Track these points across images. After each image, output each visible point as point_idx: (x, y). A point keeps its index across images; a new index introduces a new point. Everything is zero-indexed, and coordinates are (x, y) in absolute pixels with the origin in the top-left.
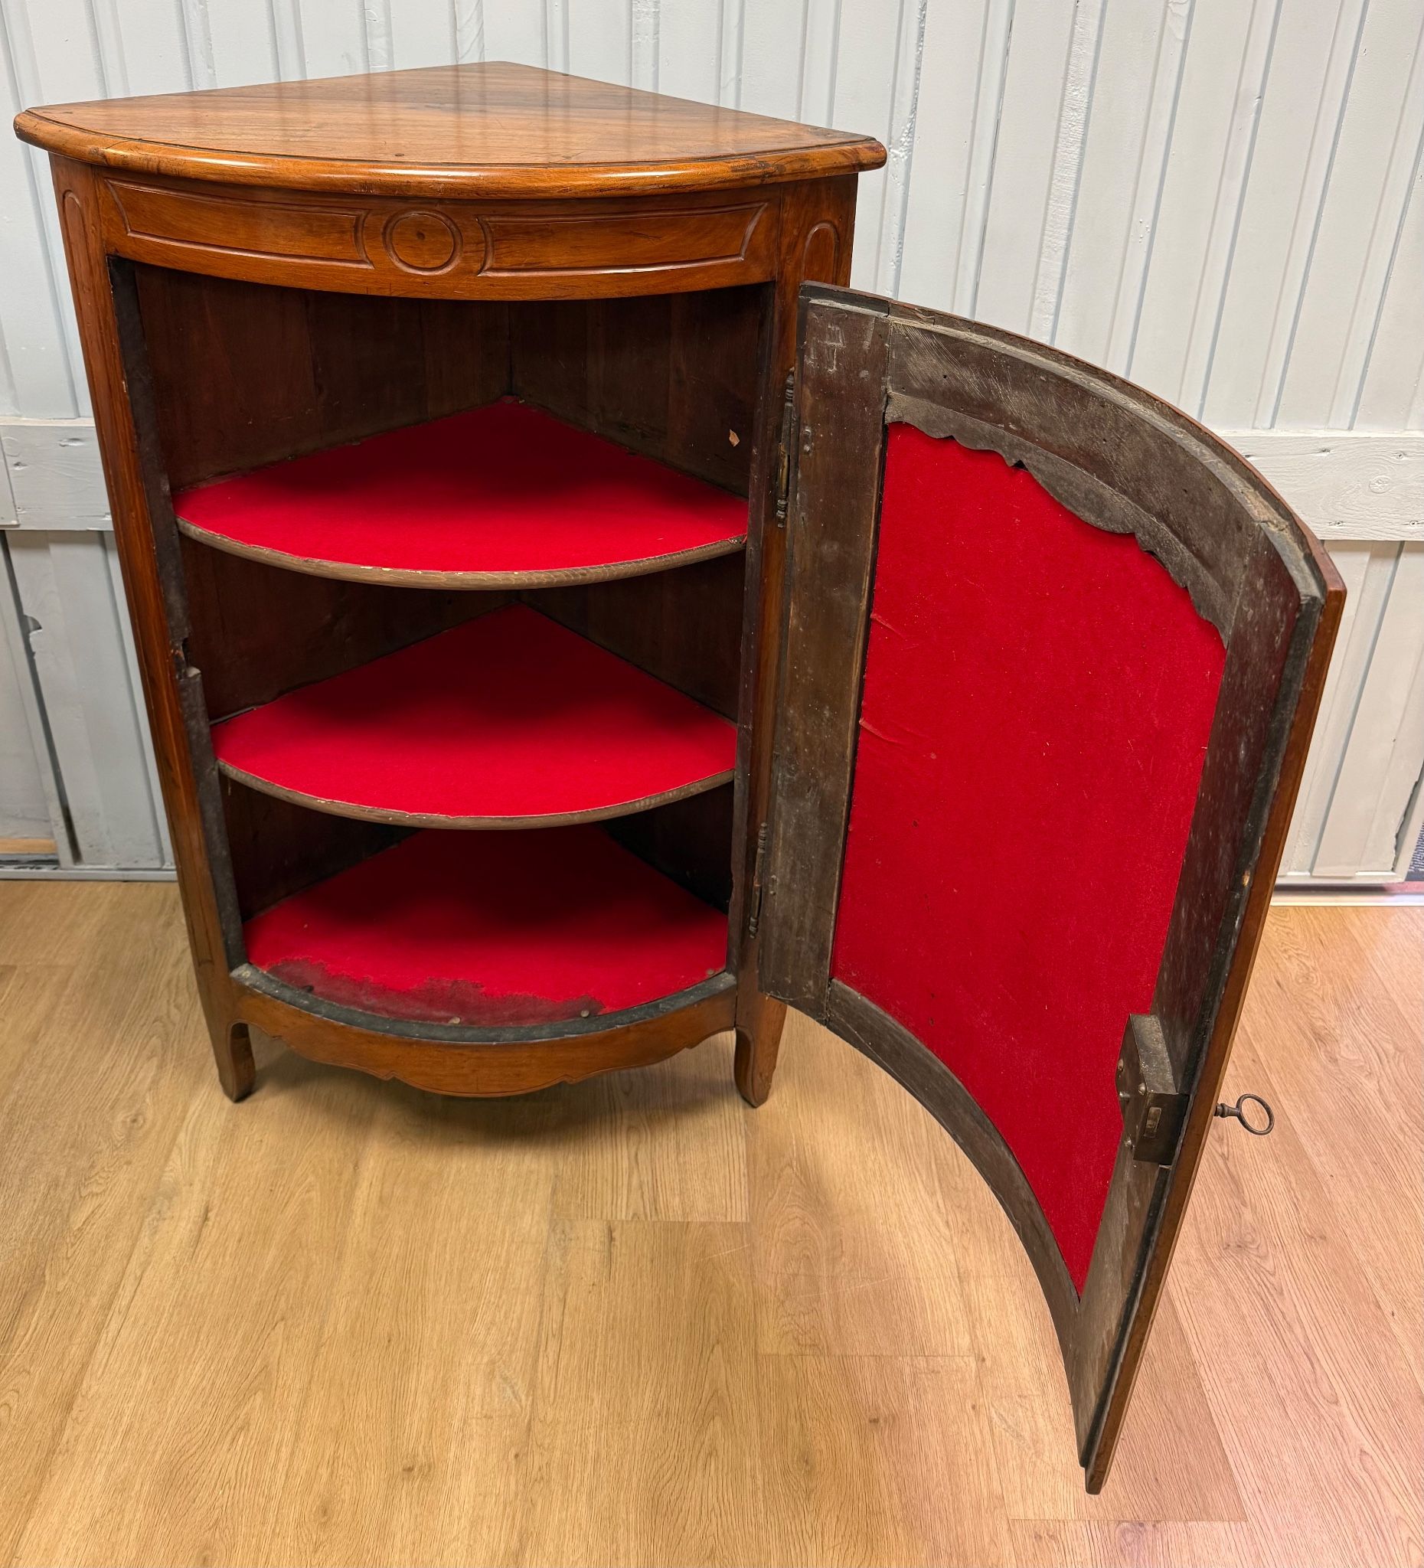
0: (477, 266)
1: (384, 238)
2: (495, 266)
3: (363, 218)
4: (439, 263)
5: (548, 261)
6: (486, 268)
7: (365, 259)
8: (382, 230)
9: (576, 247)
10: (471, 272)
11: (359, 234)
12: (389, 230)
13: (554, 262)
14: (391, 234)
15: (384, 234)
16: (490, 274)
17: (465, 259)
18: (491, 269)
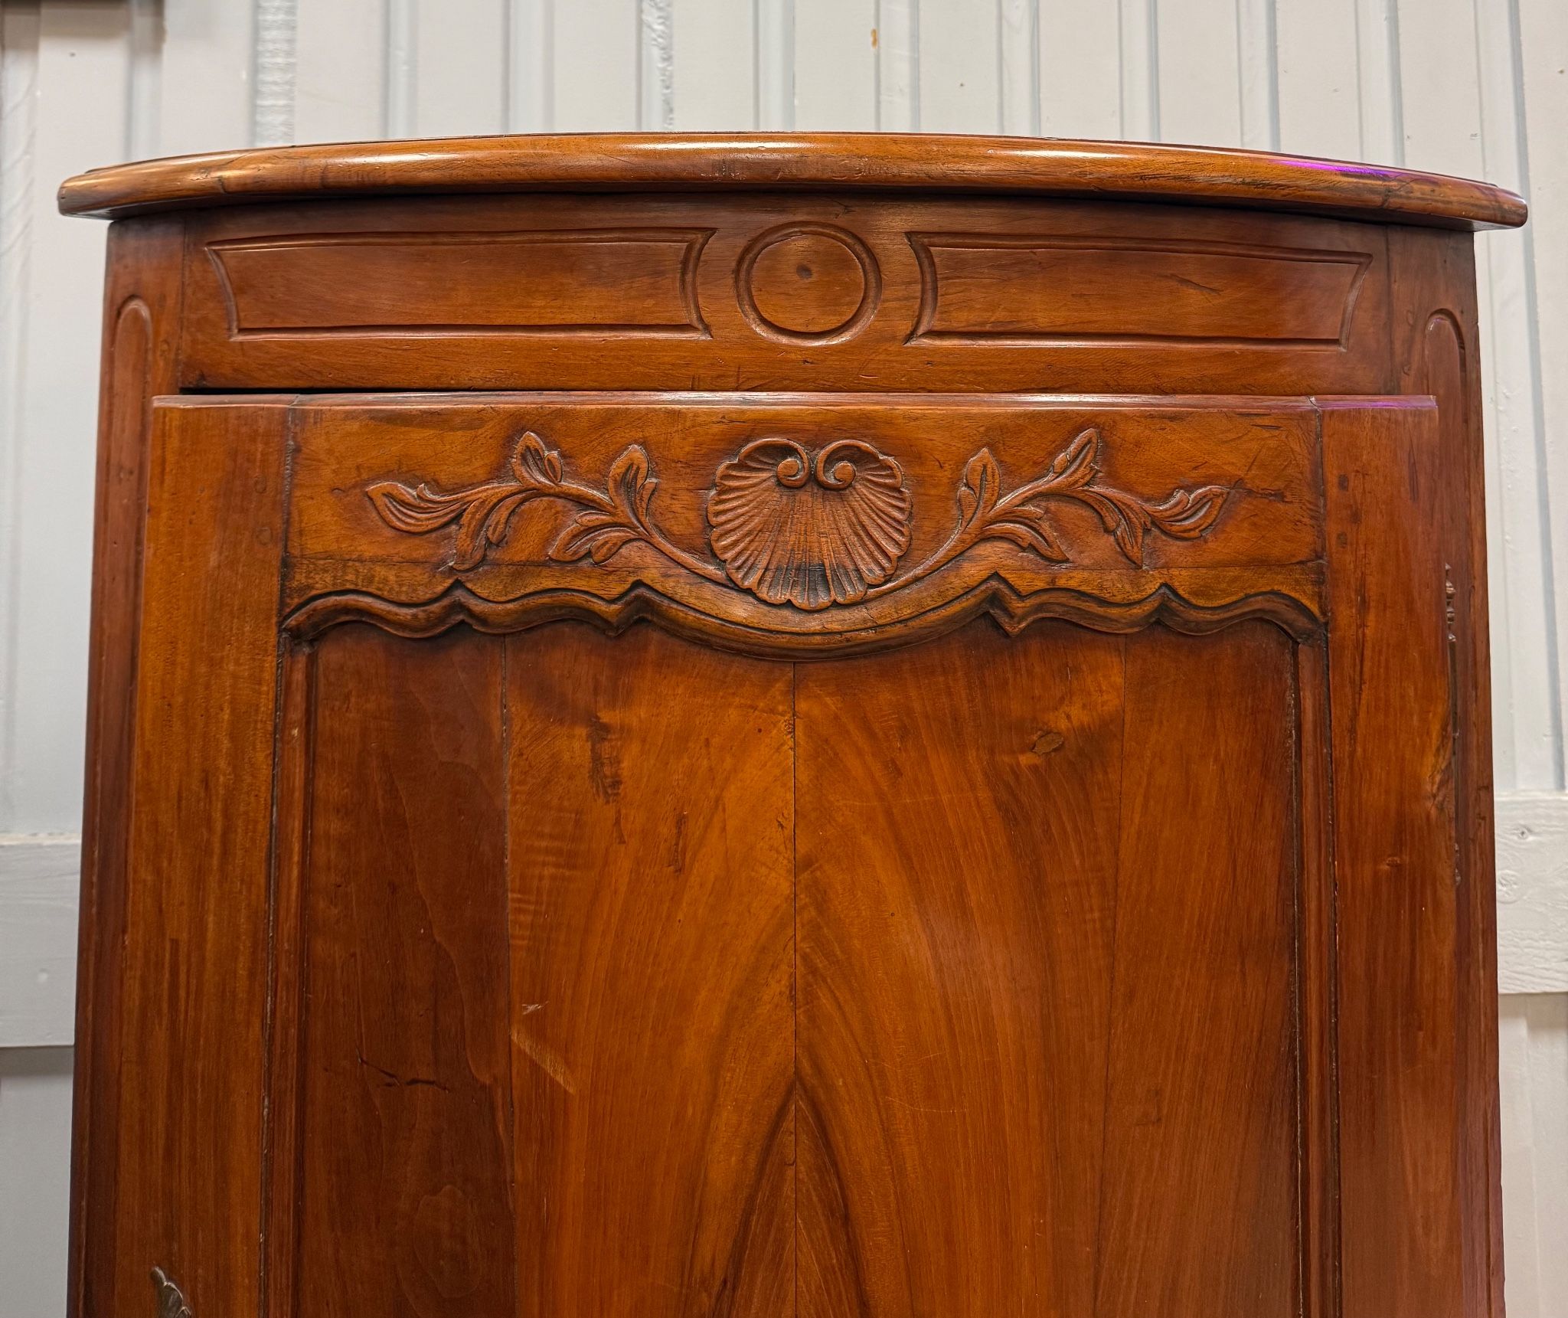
0: (905, 327)
1: (737, 280)
2: (938, 326)
3: (698, 246)
4: (833, 322)
5: (1033, 320)
6: (921, 331)
7: (696, 323)
8: (734, 264)
9: (1082, 295)
10: (894, 338)
11: (689, 277)
12: (745, 266)
13: (1043, 322)
14: (749, 272)
15: (737, 272)
16: (926, 342)
17: (883, 314)
18: (932, 334)
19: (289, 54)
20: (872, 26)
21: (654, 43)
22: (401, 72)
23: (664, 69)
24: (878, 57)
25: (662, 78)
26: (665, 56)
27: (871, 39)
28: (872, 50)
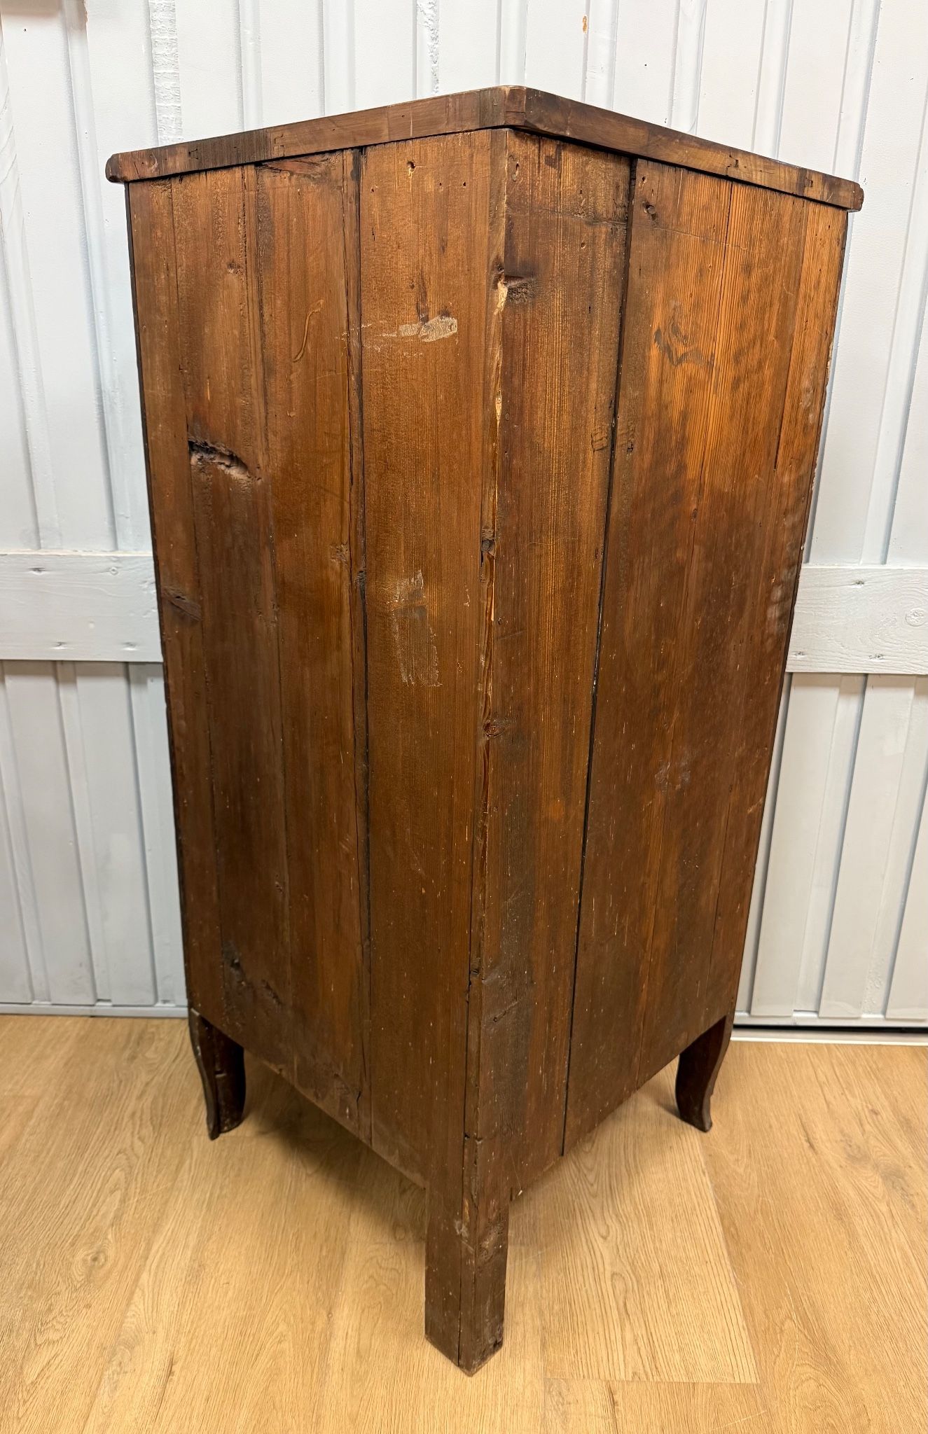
19: (172, 31)
20: (584, 14)
21: (426, 24)
22: (249, 45)
23: (433, 47)
24: (586, 39)
25: (431, 54)
26: (434, 36)
27: (582, 25)
28: (583, 34)
